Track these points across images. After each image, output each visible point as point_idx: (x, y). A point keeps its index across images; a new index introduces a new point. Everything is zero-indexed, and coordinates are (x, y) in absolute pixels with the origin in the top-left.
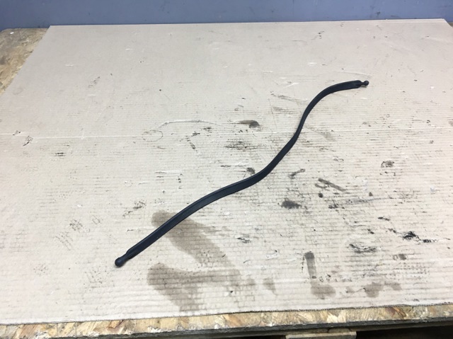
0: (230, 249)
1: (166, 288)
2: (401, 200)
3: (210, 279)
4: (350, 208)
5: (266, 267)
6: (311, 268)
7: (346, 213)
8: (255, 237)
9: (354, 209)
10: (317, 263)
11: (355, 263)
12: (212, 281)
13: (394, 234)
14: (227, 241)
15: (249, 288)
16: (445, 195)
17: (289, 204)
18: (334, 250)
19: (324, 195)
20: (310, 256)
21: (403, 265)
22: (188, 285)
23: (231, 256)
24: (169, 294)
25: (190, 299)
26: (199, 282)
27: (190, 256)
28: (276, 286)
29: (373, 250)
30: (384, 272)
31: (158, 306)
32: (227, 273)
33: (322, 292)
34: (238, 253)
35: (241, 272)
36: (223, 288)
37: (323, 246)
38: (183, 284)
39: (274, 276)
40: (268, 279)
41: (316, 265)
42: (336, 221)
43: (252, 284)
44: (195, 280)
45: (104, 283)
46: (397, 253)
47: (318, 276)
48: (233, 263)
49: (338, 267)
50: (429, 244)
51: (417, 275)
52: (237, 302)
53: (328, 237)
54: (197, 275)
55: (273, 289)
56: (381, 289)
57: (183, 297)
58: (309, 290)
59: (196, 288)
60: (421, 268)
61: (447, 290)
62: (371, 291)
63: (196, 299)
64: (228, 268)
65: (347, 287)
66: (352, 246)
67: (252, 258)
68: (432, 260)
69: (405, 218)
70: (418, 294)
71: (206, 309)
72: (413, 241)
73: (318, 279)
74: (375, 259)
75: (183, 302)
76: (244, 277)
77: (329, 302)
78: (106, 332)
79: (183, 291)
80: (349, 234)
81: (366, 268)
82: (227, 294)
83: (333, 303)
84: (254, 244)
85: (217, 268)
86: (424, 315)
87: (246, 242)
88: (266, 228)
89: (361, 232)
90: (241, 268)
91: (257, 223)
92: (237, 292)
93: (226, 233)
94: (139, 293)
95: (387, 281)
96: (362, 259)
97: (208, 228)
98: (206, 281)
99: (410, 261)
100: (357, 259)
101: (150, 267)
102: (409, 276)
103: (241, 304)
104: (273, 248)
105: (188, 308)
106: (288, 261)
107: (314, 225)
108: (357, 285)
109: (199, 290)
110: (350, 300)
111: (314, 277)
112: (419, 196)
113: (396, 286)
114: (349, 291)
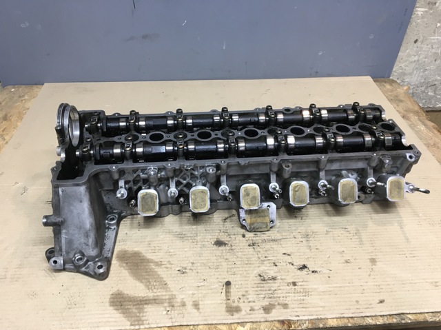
0: (171, 279)
1: (121, 309)
2: (302, 240)
3: (154, 301)
4: (263, 245)
5: (195, 292)
6: (228, 292)
7: (259, 250)
8: (190, 269)
9: (267, 246)
10: (233, 289)
11: (260, 289)
12: (155, 303)
13: (292, 266)
14: (169, 272)
15: (181, 308)
16: (335, 235)
17: (219, 243)
18: (246, 279)
19: (246, 236)
20: (228, 284)
21: (293, 290)
22: (138, 306)
23: (171, 284)
24: (124, 313)
25: (139, 316)
26: (146, 304)
27: (141, 284)
28: (201, 307)
29: (274, 279)
30: (279, 295)
31: (115, 322)
32: (167, 297)
33: (232, 310)
34: (177, 282)
35: (177, 296)
36: (162, 309)
37: (239, 276)
38: (134, 305)
39: (200, 299)
40: (196, 301)
41: (232, 290)
42: (252, 256)
43: (184, 305)
44: (143, 302)
45: (77, 306)
46: (291, 281)
47: (232, 298)
48: (172, 289)
49: (247, 292)
50: (316, 274)
51: (302, 298)
52: (171, 318)
53: (243, 269)
54: (145, 299)
55: (198, 309)
56: (274, 308)
57: (133, 315)
58: (224, 309)
59: (143, 309)
60: (306, 292)
61: (321, 309)
62: (267, 309)
63: (143, 316)
64: (168, 293)
65: (251, 307)
66: (260, 276)
67: (186, 285)
68: (316, 286)
69: (302, 254)
70: (300, 311)
71: (149, 324)
72: (305, 271)
73: (231, 301)
74: (274, 285)
75: (133, 319)
76: (179, 300)
77: (236, 318)
79: (134, 310)
80: (259, 267)
81: (267, 292)
82: (165, 312)
83: (239, 319)
84: (189, 274)
85: (160, 293)
87: (184, 273)
88: (200, 261)
89: (268, 265)
90: (177, 293)
91: (193, 258)
92: (173, 312)
93: (169, 266)
94: (102, 312)
95: (280, 302)
96: (265, 285)
97: (157, 262)
98: (151, 303)
99: (299, 287)
100: (262, 285)
101: (111, 293)
102: (296, 298)
103: (173, 320)
104: (203, 278)
105: (136, 323)
106: (212, 287)
107: (234, 260)
108: (257, 305)
109: (145, 310)
110: (251, 316)
111: (229, 300)
112: (316, 236)
113: (285, 306)
114: (252, 309)
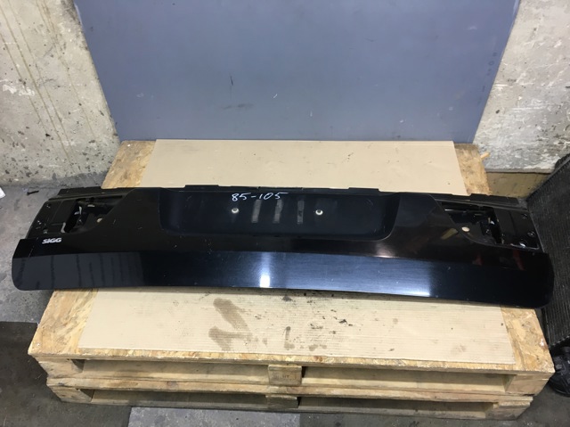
0: (250, 322)
1: (217, 339)
5: (265, 332)
6: (287, 335)
7: (315, 306)
8: (264, 316)
10: (291, 333)
11: (310, 334)
12: (238, 337)
13: (335, 320)
14: (249, 317)
15: (255, 342)
17: (286, 299)
18: (301, 326)
19: (307, 294)
20: (288, 329)
21: (333, 337)
22: (227, 339)
23: (250, 326)
24: (218, 342)
25: (227, 345)
26: (232, 337)
27: (230, 324)
28: (268, 343)
29: (321, 328)
31: (213, 347)
32: (246, 334)
33: (288, 346)
34: (254, 325)
35: (253, 334)
36: (243, 341)
37: (297, 324)
38: (225, 338)
39: (268, 337)
40: (265, 338)
42: (308, 310)
43: (257, 340)
44: (230, 336)
45: (189, 335)
47: (290, 339)
48: (250, 329)
50: (351, 326)
52: (248, 348)
53: (301, 319)
54: (232, 334)
55: (266, 344)
56: (317, 348)
57: (224, 344)
58: (283, 345)
59: (230, 340)
62: (312, 348)
63: (230, 345)
64: (247, 332)
66: (311, 325)
67: (260, 328)
71: (233, 350)
72: (344, 324)
73: (289, 341)
74: (319, 332)
75: (224, 346)
76: (254, 337)
77: (290, 352)
78: (187, 357)
79: (225, 341)
80: (312, 318)
82: (244, 344)
83: (292, 352)
84: (262, 320)
85: (241, 331)
86: (331, 361)
87: (259, 319)
88: (271, 311)
89: (319, 318)
90: (253, 332)
91: (267, 308)
92: (249, 344)
93: (250, 313)
94: (205, 340)
96: (314, 332)
97: (241, 310)
98: (236, 337)
99: (337, 335)
101: (210, 328)
103: (249, 350)
104: (271, 323)
105: (226, 349)
106: (277, 330)
107: (296, 312)
108: (306, 345)
109: (232, 341)
110: (300, 351)
111: (287, 339)
113: (325, 347)
114: (302, 347)
